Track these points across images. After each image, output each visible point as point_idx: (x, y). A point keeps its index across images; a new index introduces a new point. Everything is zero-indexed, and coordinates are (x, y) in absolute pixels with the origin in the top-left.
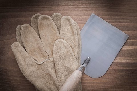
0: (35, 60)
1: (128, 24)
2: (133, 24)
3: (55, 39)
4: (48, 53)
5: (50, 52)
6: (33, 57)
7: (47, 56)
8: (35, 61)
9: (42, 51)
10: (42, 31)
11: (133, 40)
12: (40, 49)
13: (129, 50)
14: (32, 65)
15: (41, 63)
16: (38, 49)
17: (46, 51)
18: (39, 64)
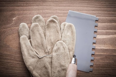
0: (37, 53)
1: (103, 17)
2: (107, 17)
3: (57, 40)
4: (48, 50)
5: (51, 50)
6: (36, 51)
7: (47, 52)
8: (37, 55)
9: (44, 48)
10: (48, 31)
11: (107, 31)
12: (43, 45)
13: (104, 39)
14: (33, 57)
15: (41, 57)
16: (41, 46)
17: (47, 48)
18: (40, 57)
